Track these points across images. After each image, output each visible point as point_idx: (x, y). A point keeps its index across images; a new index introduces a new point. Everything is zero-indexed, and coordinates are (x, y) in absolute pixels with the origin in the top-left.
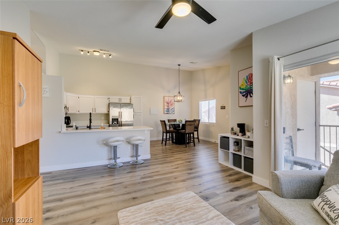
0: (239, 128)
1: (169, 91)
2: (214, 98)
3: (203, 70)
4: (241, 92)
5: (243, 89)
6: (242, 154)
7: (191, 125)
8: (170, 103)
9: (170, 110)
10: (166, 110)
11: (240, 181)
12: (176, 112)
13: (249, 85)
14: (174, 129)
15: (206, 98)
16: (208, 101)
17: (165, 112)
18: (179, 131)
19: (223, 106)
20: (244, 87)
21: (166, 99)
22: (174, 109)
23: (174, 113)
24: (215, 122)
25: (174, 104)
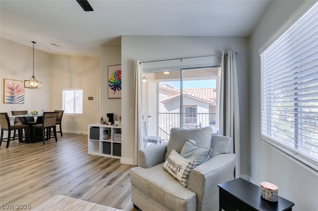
0: (108, 118)
1: (14, 73)
2: (80, 87)
3: (68, 57)
4: (110, 85)
5: (112, 83)
6: (111, 141)
7: (52, 117)
8: (16, 88)
9: (15, 98)
10: (8, 98)
11: (110, 166)
13: (117, 80)
14: (23, 124)
15: (71, 88)
16: (73, 91)
17: (6, 101)
18: (33, 126)
19: (91, 97)
20: (113, 81)
21: (9, 83)
22: (24, 98)
23: (24, 103)
24: (82, 113)
25: (23, 91)
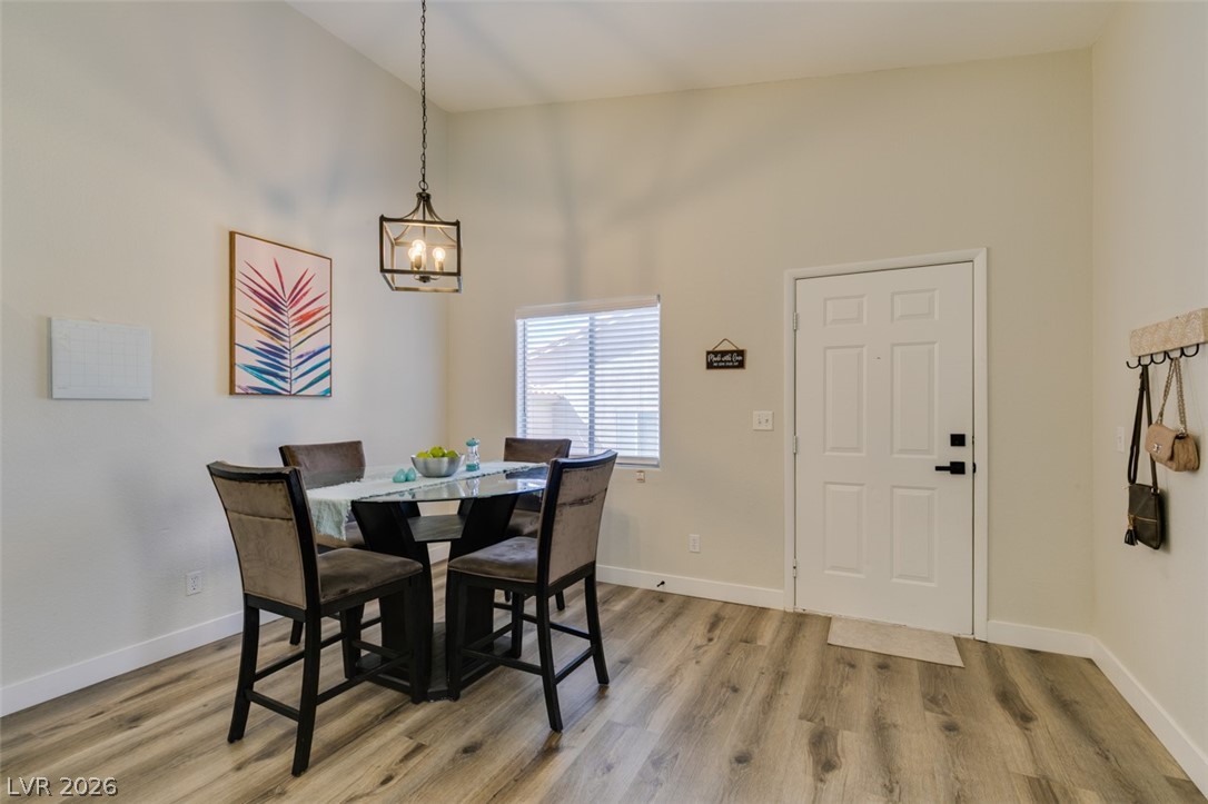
1: (281, 201)
8: (294, 299)
9: (291, 359)
10: (253, 360)
12: (339, 381)
15: (574, 294)
16: (584, 317)
17: (245, 379)
19: (726, 347)
21: (257, 260)
22: (330, 360)
23: (330, 390)
24: (657, 454)
25: (326, 321)
